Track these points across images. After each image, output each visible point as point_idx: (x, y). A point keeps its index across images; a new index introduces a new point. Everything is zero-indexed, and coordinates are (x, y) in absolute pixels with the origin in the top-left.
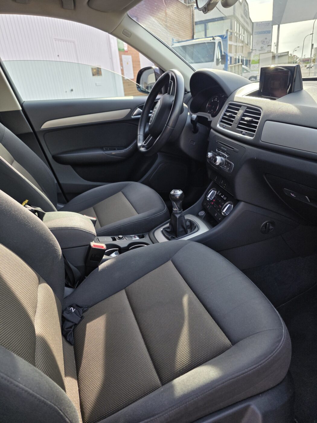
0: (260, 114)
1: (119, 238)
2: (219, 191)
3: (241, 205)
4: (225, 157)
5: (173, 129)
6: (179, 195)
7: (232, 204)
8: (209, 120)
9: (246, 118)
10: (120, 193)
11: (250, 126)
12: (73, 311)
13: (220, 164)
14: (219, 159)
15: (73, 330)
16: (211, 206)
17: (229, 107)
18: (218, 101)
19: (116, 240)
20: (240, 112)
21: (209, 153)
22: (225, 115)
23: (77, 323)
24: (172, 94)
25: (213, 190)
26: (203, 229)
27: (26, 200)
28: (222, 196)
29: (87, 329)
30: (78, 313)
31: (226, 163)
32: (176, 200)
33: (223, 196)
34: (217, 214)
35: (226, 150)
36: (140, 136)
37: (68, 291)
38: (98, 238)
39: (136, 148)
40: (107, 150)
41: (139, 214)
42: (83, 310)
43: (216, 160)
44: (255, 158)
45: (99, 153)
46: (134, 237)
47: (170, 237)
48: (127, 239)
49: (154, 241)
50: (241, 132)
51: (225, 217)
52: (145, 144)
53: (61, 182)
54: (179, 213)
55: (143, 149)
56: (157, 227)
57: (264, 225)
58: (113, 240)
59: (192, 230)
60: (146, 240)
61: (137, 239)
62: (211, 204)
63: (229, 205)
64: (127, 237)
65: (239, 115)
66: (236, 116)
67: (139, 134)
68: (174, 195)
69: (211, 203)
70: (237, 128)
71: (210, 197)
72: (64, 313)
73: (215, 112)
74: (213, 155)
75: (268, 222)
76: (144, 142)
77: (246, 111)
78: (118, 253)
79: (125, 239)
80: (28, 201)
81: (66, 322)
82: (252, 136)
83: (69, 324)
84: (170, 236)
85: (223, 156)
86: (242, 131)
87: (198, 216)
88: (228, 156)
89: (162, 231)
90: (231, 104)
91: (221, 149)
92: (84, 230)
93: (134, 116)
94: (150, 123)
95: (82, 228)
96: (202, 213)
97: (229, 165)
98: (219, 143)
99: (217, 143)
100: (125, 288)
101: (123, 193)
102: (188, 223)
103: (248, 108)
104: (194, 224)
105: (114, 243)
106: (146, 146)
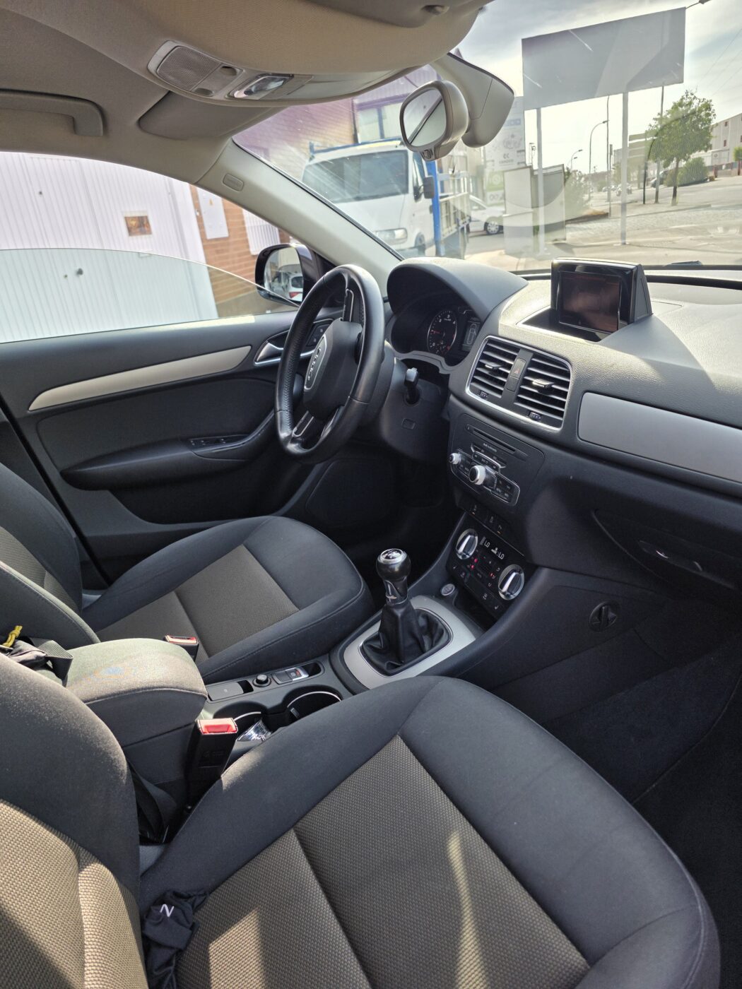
0: (568, 375)
1: (259, 682)
2: (484, 539)
3: (543, 576)
4: (496, 469)
5: (367, 406)
6: (400, 564)
7: (520, 572)
8: (441, 372)
9: (536, 382)
10: (242, 548)
11: (547, 400)
12: (169, 914)
13: (485, 483)
14: (481, 472)
15: (176, 971)
16: (468, 575)
17: (487, 348)
18: (454, 323)
19: (251, 690)
20: (518, 366)
21: (454, 455)
22: (481, 365)
23: (181, 946)
24: (355, 320)
25: (471, 534)
26: (461, 637)
27: (17, 627)
28: (493, 550)
30: (182, 918)
31: (501, 482)
32: (393, 576)
33: (497, 549)
34: (488, 594)
35: (495, 451)
36: (281, 414)
37: (149, 854)
39: (276, 442)
40: (199, 445)
41: (300, 608)
42: (193, 906)
43: (474, 474)
44: (571, 478)
45: (179, 454)
46: (293, 674)
47: (384, 666)
48: (279, 682)
49: (346, 678)
50: (528, 413)
51: (508, 604)
52: (296, 433)
53: (87, 533)
54: (402, 606)
55: (292, 447)
56: (348, 639)
57: (595, 614)
58: (245, 691)
59: (435, 639)
60: (325, 678)
61: (302, 677)
62: (469, 569)
63: (514, 574)
64: (278, 676)
65: (517, 372)
66: (509, 372)
67: (278, 408)
68: (386, 566)
69: (468, 566)
70: (515, 402)
71: (464, 551)
72: (147, 924)
73: (449, 348)
74: (464, 459)
75: (604, 606)
76: (295, 429)
77: (533, 364)
78: (263, 727)
79: (273, 682)
80: (21, 627)
81: (154, 950)
82: (556, 424)
83: (161, 956)
84: (383, 661)
85: (491, 465)
86: (531, 411)
87: (438, 597)
88: (502, 465)
89: (362, 649)
90: (491, 341)
91: (483, 448)
92: (177, 688)
93: (261, 360)
94: (308, 387)
95: (171, 684)
96: (449, 590)
97: (508, 487)
98: (474, 432)
99: (470, 431)
100: (293, 826)
101: (249, 550)
102: (422, 622)
103: (536, 355)
104: (437, 625)
105: (249, 697)
106: (300, 439)
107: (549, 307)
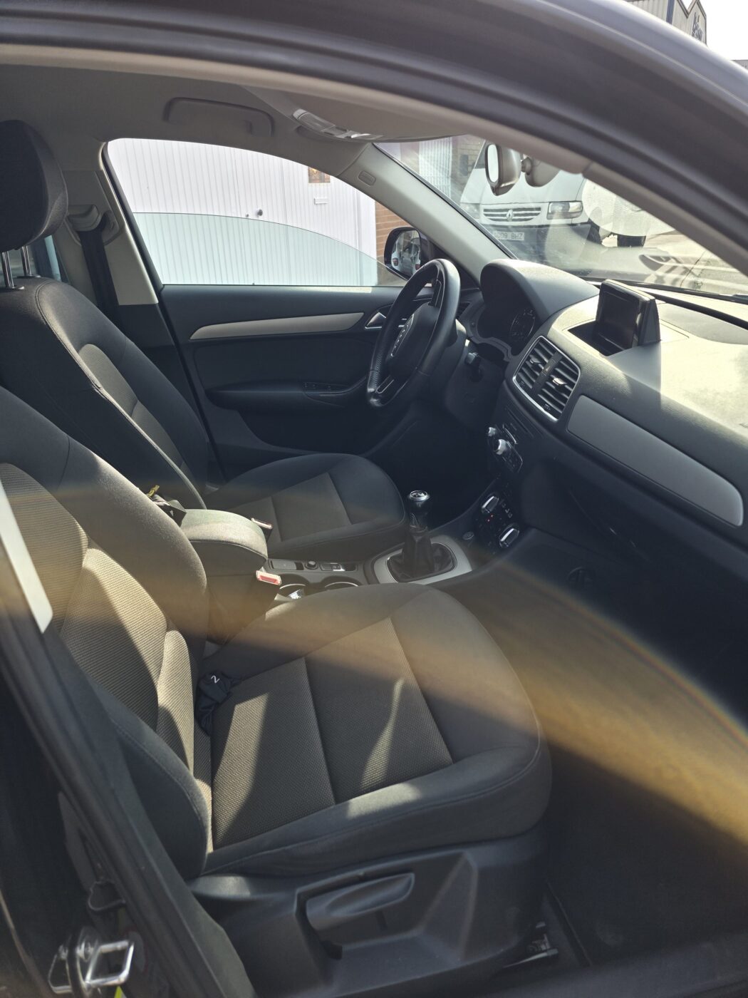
0: (575, 377)
1: (309, 565)
2: (503, 500)
3: (532, 533)
4: (513, 444)
5: (429, 377)
6: (423, 502)
7: (516, 530)
8: (505, 359)
9: (556, 380)
10: (326, 475)
11: (558, 397)
12: (216, 682)
13: (504, 453)
14: (502, 445)
15: (213, 711)
16: (485, 526)
17: (538, 346)
19: (302, 569)
20: (550, 365)
21: (490, 428)
22: (529, 358)
23: (219, 701)
24: (438, 306)
25: (494, 495)
26: (463, 567)
28: (506, 510)
29: (235, 713)
30: (223, 685)
31: (513, 455)
32: (417, 510)
33: (509, 510)
35: (517, 430)
36: (373, 374)
37: (211, 648)
38: (271, 562)
39: (363, 395)
40: (310, 388)
41: (352, 523)
42: (231, 683)
43: (498, 444)
44: (555, 458)
45: (295, 393)
46: (335, 567)
47: (400, 576)
48: (323, 569)
49: (371, 578)
51: (501, 551)
52: (379, 390)
53: (217, 441)
54: (421, 534)
55: (374, 401)
56: (381, 554)
57: (573, 574)
58: (298, 569)
59: (444, 565)
60: (357, 574)
61: (340, 570)
62: (486, 522)
63: (513, 529)
64: (324, 565)
65: (547, 369)
66: (543, 368)
67: (371, 368)
68: (413, 501)
69: (486, 520)
70: (538, 393)
71: (486, 507)
72: (201, 682)
74: (495, 433)
75: (581, 570)
76: (379, 387)
77: (558, 365)
78: (303, 593)
79: (319, 568)
80: (158, 487)
81: (202, 697)
82: (557, 416)
83: (205, 701)
84: (400, 572)
85: (511, 441)
86: (545, 403)
87: (460, 540)
88: (517, 441)
89: (389, 562)
90: (542, 340)
91: (509, 425)
92: (249, 548)
93: (370, 326)
94: (393, 354)
95: (244, 544)
96: (469, 536)
97: (516, 460)
98: (509, 413)
99: (507, 412)
100: (304, 656)
101: (331, 477)
102: (438, 553)
103: (564, 359)
104: (448, 556)
105: (299, 573)
106: (380, 396)
107: (594, 320)
